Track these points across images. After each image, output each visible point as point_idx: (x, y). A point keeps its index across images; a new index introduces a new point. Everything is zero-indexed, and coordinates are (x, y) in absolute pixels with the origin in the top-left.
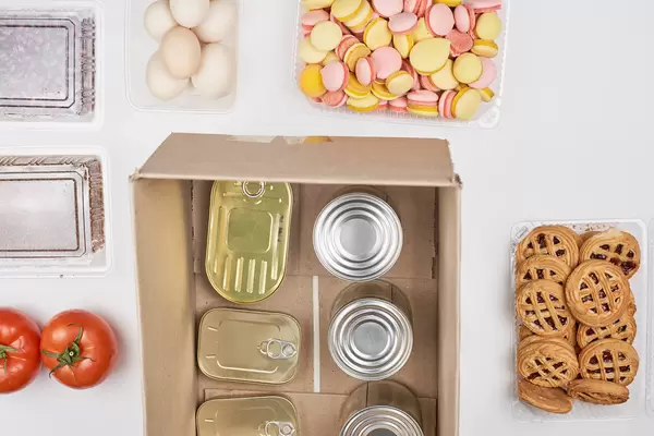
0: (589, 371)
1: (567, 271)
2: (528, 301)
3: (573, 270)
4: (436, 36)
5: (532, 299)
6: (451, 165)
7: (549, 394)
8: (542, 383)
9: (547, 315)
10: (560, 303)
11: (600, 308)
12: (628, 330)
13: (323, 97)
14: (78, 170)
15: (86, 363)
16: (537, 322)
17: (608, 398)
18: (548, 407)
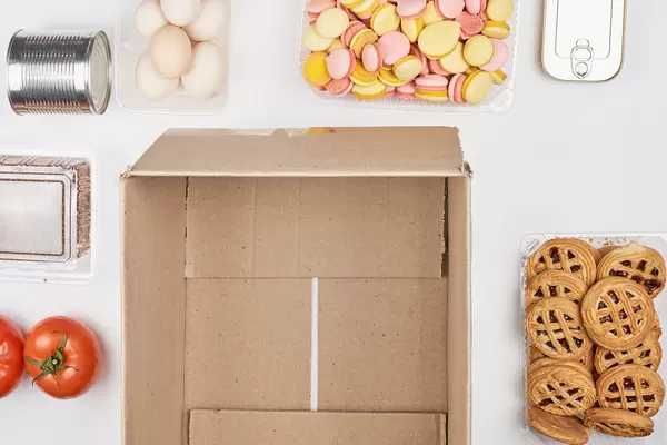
0: (607, 399)
1: (583, 289)
2: (540, 320)
3: (589, 287)
4: (446, 19)
5: (544, 319)
6: (460, 153)
7: (564, 423)
8: (555, 411)
9: (561, 336)
10: (575, 324)
11: (621, 330)
12: (653, 355)
13: (328, 86)
14: (67, 172)
15: (69, 373)
16: (550, 344)
17: (629, 430)
18: (562, 437)
